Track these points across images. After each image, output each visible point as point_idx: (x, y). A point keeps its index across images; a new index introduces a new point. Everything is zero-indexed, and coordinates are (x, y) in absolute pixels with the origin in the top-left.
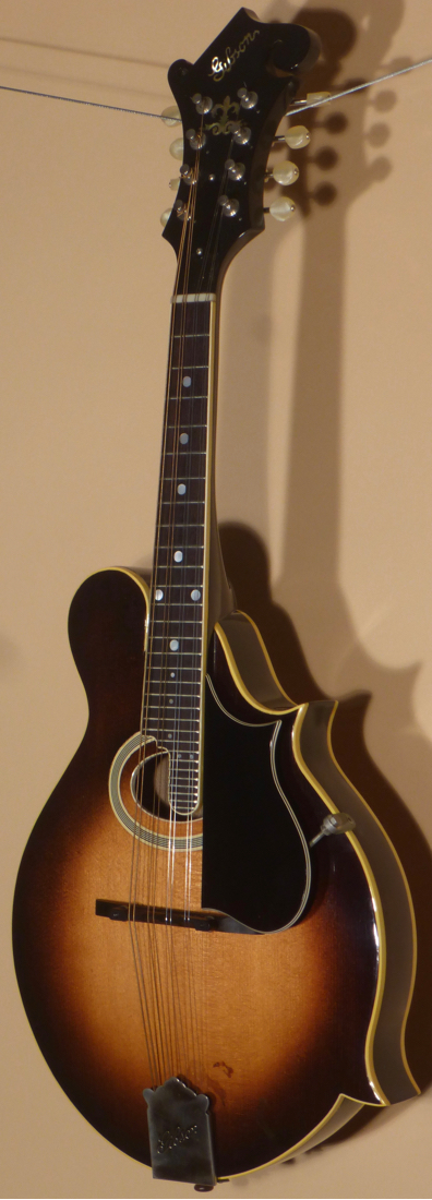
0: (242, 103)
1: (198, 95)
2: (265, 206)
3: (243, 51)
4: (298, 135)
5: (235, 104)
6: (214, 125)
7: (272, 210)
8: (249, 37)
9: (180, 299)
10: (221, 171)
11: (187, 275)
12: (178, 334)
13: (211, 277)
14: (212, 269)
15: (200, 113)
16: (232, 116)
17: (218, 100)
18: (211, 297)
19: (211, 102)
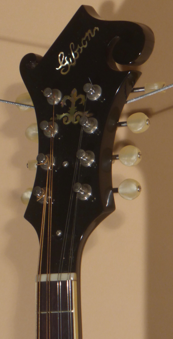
0: (88, 96)
1: (48, 89)
2: (114, 186)
3: (85, 46)
4: (139, 121)
5: (82, 96)
6: (64, 115)
7: (120, 190)
8: (90, 34)
9: (44, 278)
10: (73, 158)
11: (49, 255)
12: (45, 310)
13: (71, 257)
14: (71, 249)
15: (51, 103)
16: (80, 107)
17: (66, 93)
18: (73, 276)
19: (60, 93)
